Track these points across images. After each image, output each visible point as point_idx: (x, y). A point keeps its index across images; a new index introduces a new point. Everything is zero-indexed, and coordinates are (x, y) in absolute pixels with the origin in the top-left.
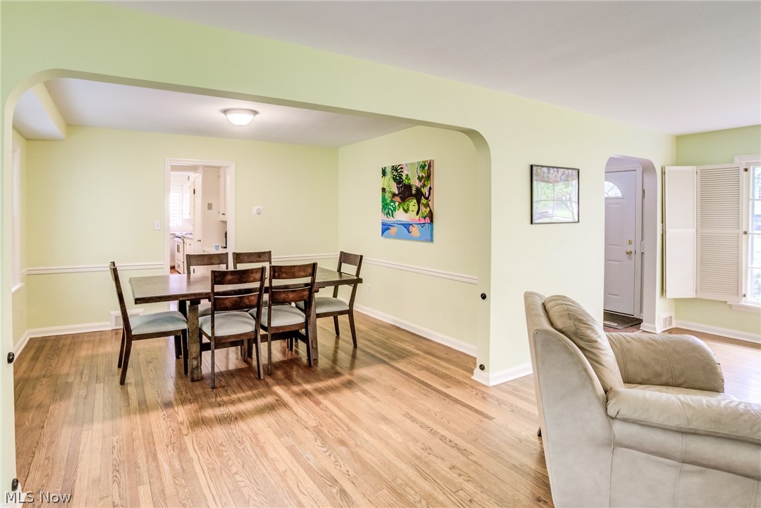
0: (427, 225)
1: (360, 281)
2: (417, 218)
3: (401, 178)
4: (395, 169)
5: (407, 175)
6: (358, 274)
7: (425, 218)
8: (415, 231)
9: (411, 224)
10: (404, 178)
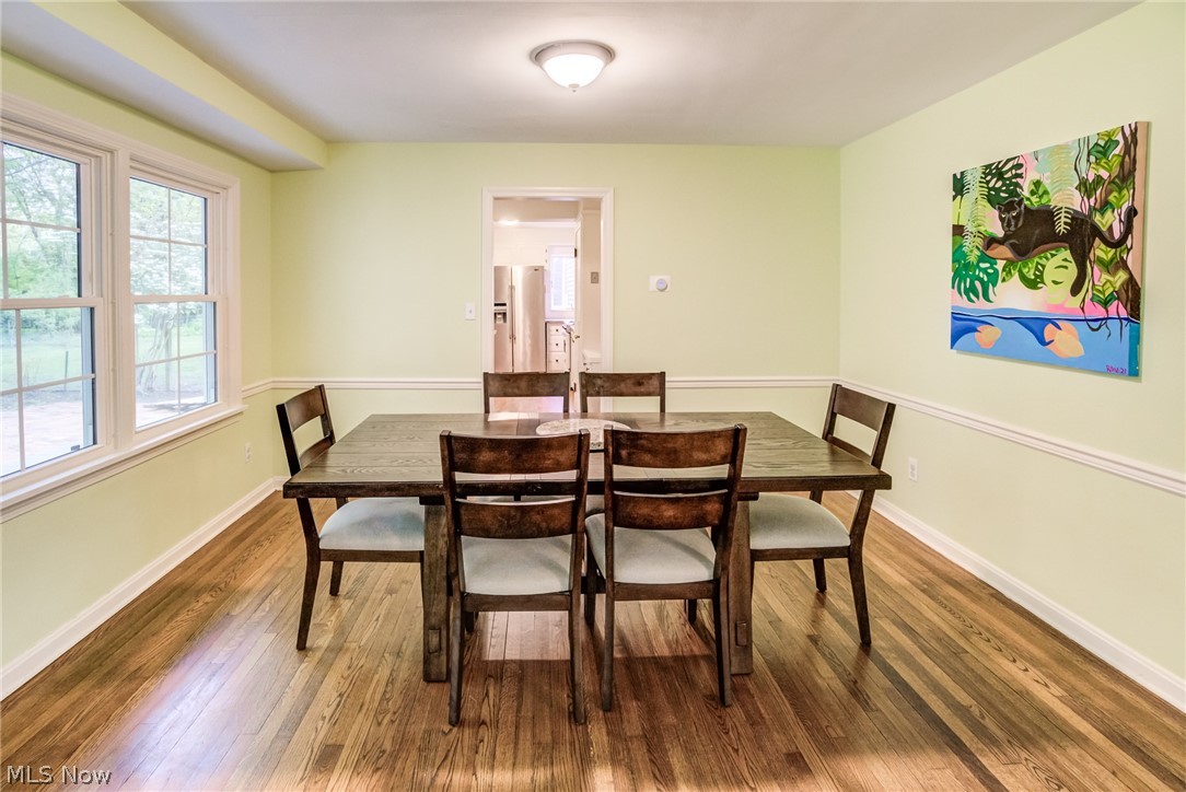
0: (1114, 325)
1: (884, 482)
2: (1076, 302)
3: (1013, 193)
4: (994, 171)
5: (1037, 184)
6: (877, 460)
7: (1105, 303)
8: (1066, 340)
9: (1050, 320)
10: (1026, 193)
